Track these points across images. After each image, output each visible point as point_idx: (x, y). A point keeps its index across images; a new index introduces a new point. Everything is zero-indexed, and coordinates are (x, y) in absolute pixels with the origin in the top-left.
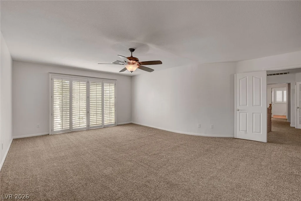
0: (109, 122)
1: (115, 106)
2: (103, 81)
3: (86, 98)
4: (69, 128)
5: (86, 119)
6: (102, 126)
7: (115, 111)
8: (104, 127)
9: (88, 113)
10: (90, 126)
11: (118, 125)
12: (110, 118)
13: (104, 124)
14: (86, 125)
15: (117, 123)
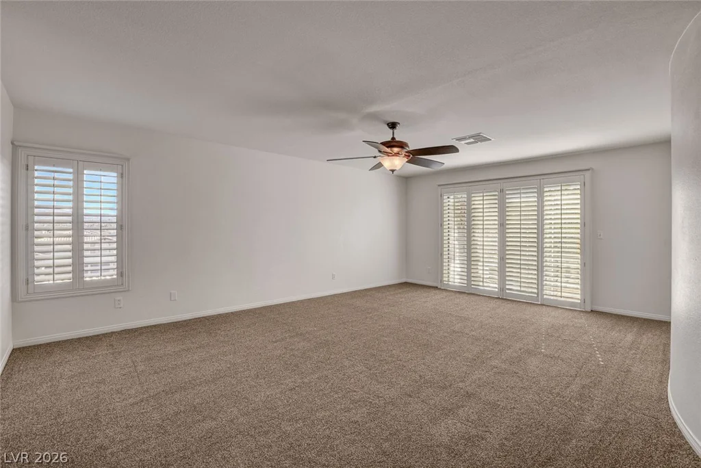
1: (583, 249)
2: (543, 181)
3: (496, 227)
4: (464, 285)
5: (497, 273)
6: (536, 299)
8: (543, 305)
9: (502, 260)
10: (507, 291)
11: (592, 312)
12: (563, 285)
13: (542, 295)
14: (497, 286)
15: (592, 303)
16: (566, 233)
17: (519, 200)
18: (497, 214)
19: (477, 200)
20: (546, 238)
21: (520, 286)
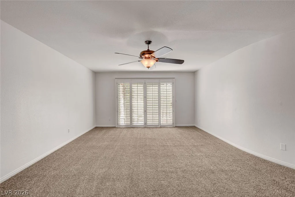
0: (166, 122)
1: (173, 106)
2: (160, 81)
3: (143, 98)
4: (130, 124)
5: (143, 117)
6: (158, 125)
7: (173, 111)
8: (161, 127)
9: (145, 111)
10: (147, 124)
11: (176, 127)
12: (167, 119)
13: (160, 123)
14: (143, 122)
15: (176, 124)
16: (168, 100)
17: (152, 87)
18: (143, 93)
19: (134, 87)
20: (161, 102)
21: (153, 121)
